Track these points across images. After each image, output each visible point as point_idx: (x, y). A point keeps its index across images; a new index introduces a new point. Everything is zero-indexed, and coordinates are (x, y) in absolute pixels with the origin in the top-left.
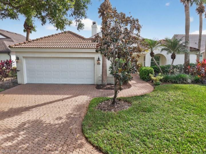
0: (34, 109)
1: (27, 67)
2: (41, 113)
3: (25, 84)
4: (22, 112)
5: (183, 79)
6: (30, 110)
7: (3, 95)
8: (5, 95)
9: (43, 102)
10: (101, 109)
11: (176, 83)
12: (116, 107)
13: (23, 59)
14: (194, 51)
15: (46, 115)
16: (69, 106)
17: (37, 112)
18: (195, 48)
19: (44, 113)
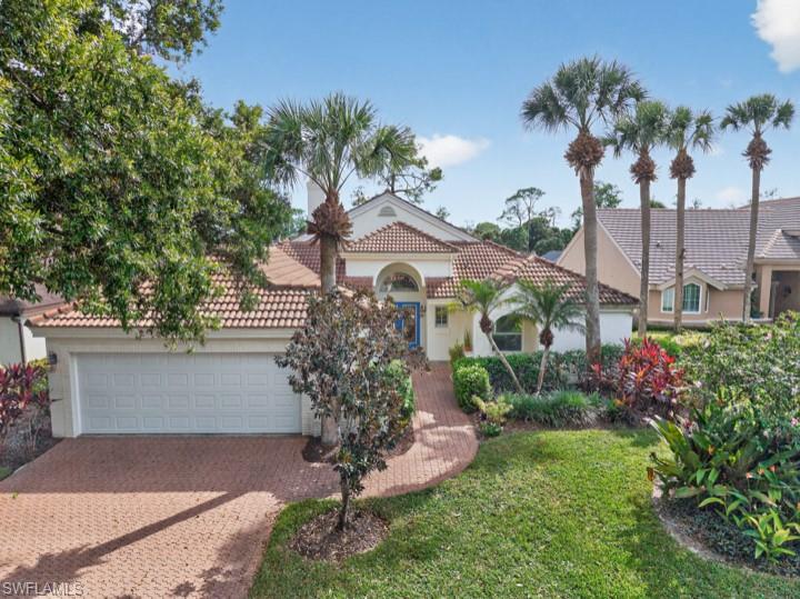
0: (115, 554)
1: (82, 383)
2: (136, 569)
3: (75, 436)
4: (83, 570)
5: (571, 413)
6: (103, 558)
7: (12, 495)
8: (20, 496)
9: (139, 526)
10: (303, 553)
11: (549, 425)
12: (345, 540)
13: (69, 359)
14: (622, 303)
15: (148, 580)
16: (215, 537)
17: (125, 569)
18: (626, 295)
19: (145, 569)
